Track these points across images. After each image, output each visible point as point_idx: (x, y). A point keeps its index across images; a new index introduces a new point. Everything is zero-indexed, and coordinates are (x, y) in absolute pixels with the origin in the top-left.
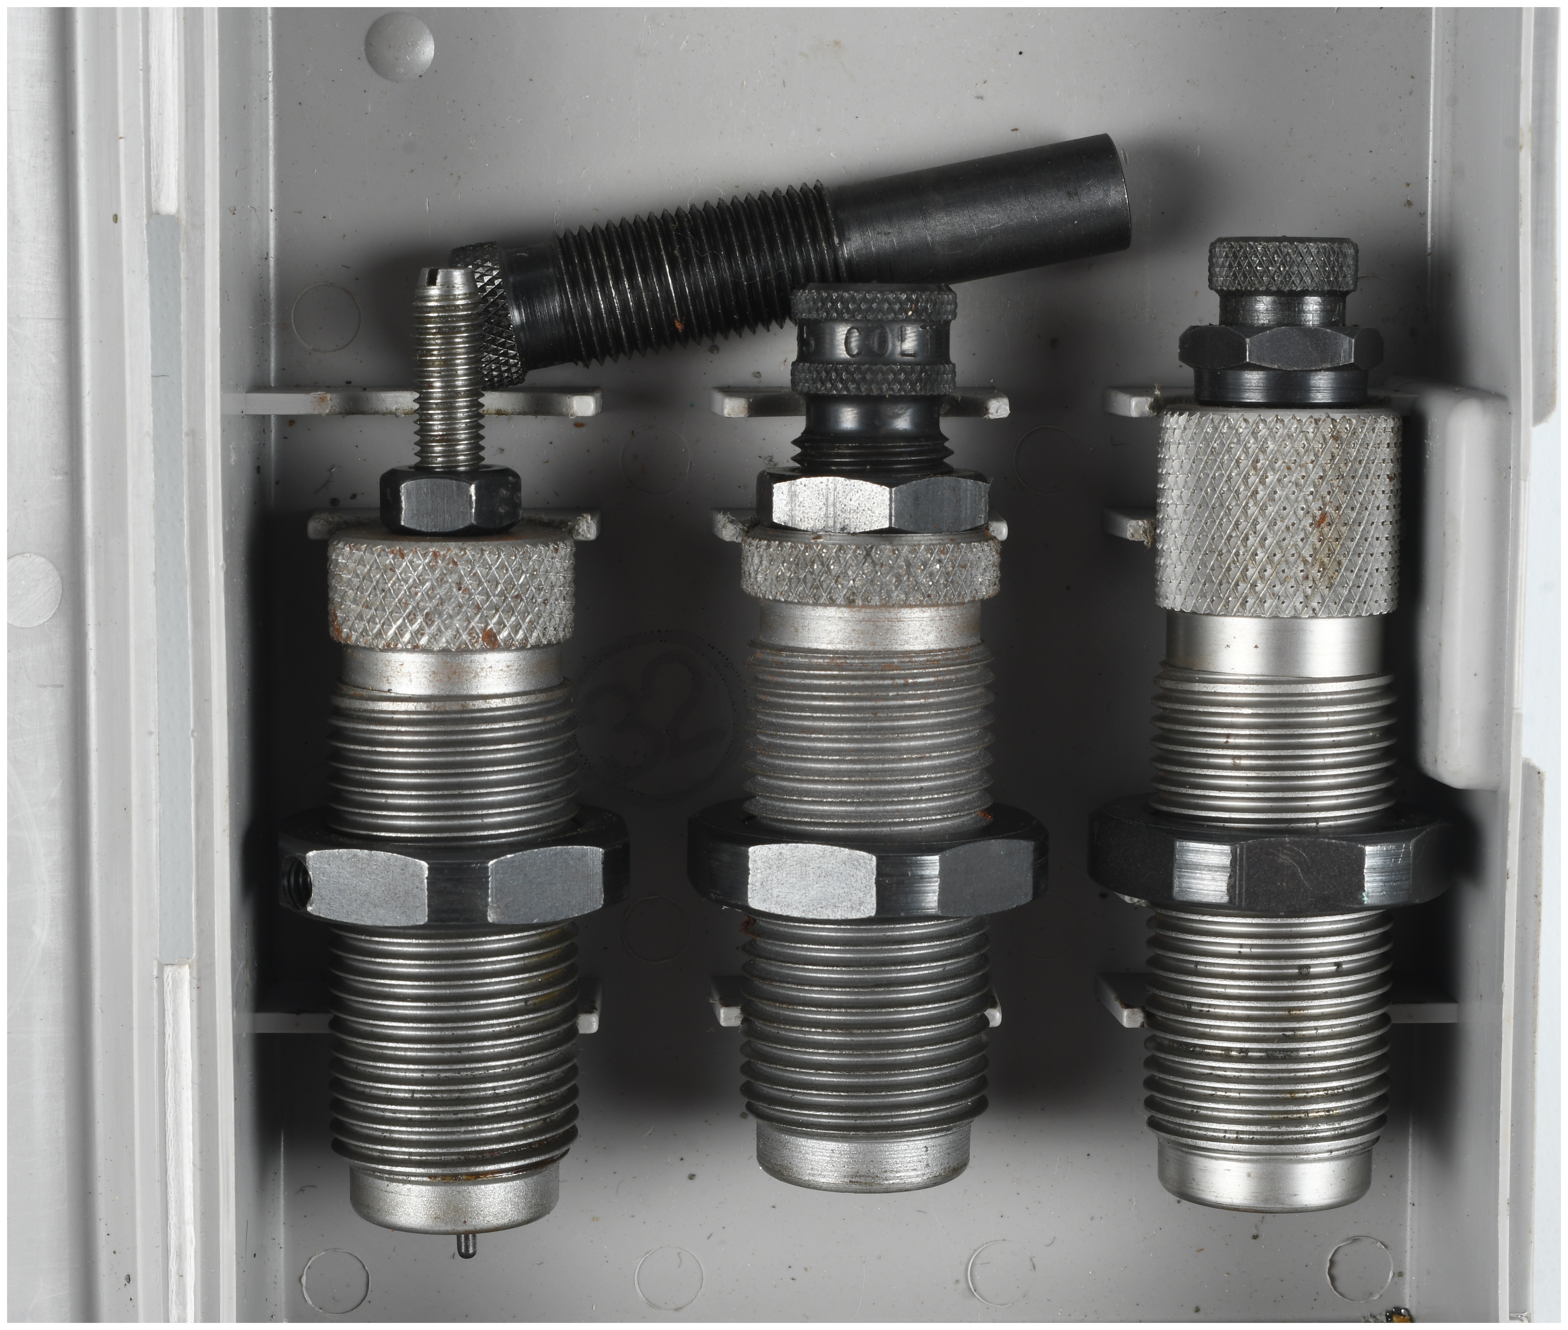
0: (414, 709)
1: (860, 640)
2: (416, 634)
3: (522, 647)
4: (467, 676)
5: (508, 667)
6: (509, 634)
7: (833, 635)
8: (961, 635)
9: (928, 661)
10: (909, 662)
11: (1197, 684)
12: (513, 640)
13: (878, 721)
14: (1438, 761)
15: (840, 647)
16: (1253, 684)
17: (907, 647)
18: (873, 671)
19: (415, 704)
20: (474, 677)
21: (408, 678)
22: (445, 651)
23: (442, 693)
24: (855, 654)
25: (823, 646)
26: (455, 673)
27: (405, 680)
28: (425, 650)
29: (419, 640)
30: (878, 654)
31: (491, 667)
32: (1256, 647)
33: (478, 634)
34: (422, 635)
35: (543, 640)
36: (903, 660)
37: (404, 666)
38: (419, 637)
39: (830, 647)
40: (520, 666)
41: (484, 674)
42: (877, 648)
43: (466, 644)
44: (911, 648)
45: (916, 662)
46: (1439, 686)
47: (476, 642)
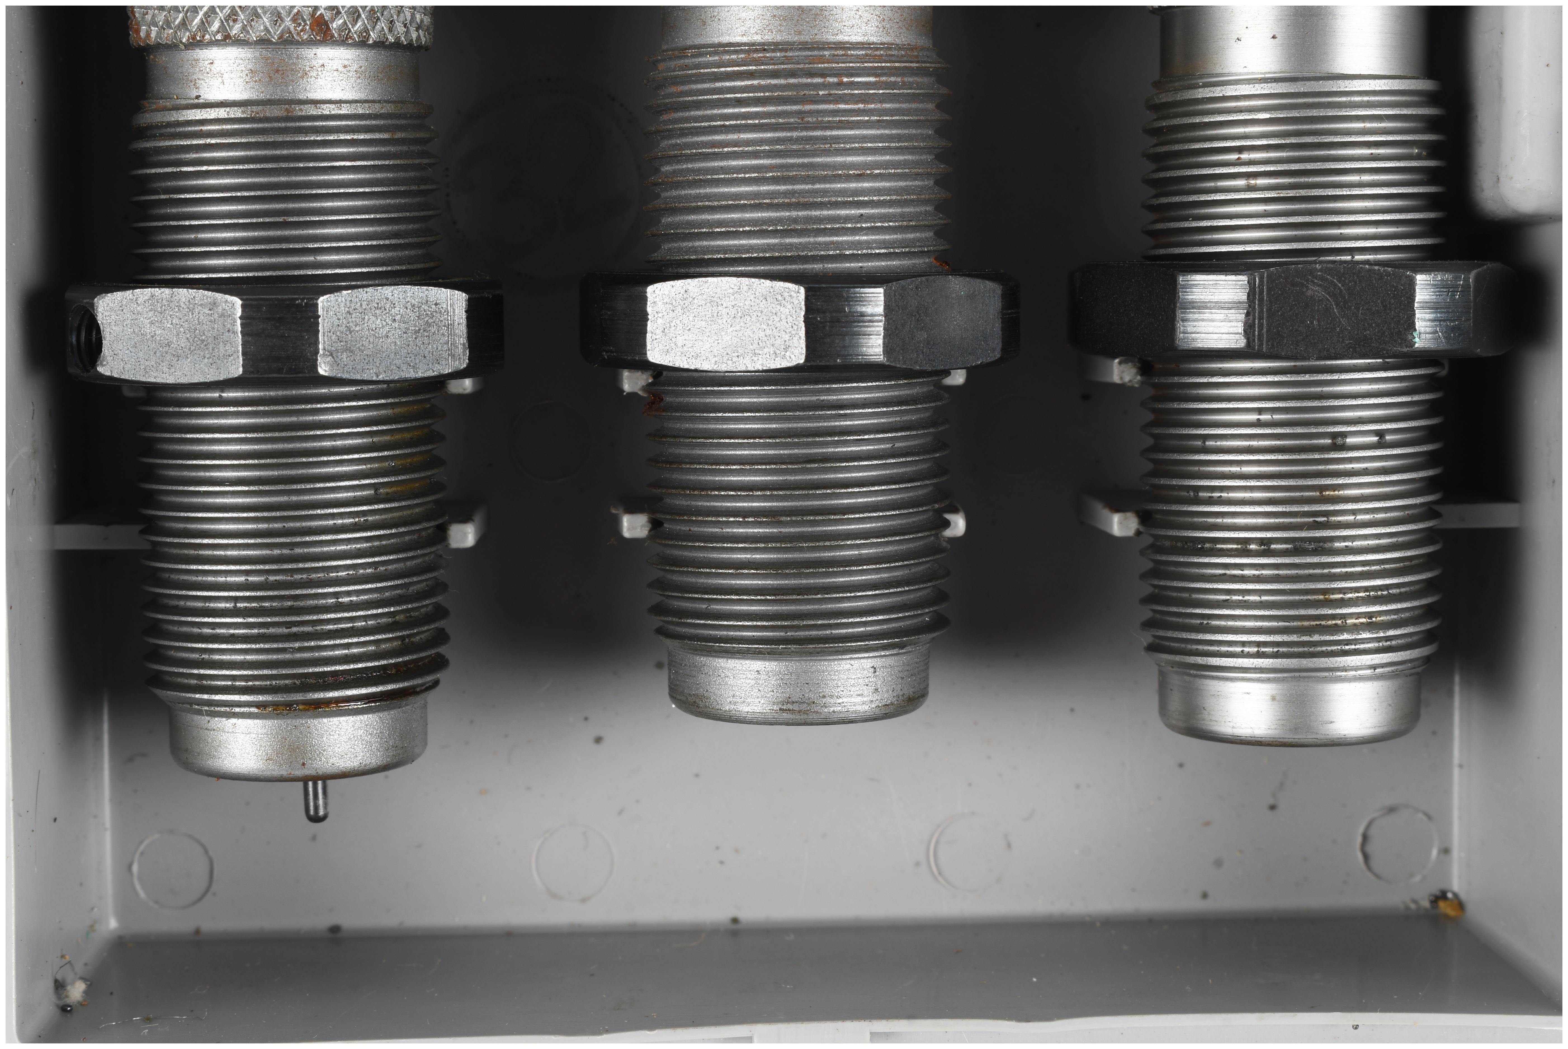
0: (226, 116)
1: (783, 28)
2: (227, 21)
3: (362, 43)
4: (293, 75)
5: (345, 67)
6: (345, 23)
7: (749, 23)
8: (907, 29)
9: (867, 55)
10: (843, 55)
11: (1200, 90)
12: (350, 31)
13: (806, 129)
14: (1501, 179)
15: (758, 38)
16: (1271, 82)
17: (841, 38)
18: (799, 64)
19: (228, 109)
20: (302, 77)
21: (220, 80)
22: (263, 42)
23: (262, 96)
24: (776, 46)
25: (738, 39)
26: (277, 71)
27: (216, 82)
28: (238, 42)
29: (231, 28)
30: (805, 46)
31: (323, 65)
32: (1274, 37)
33: (304, 21)
34: (235, 21)
35: (390, 37)
36: (836, 53)
37: (215, 65)
38: (231, 24)
39: (745, 39)
40: (361, 67)
41: (314, 74)
42: (803, 38)
43: (290, 32)
44: (846, 39)
45: (852, 55)
46: (1500, 86)
47: (302, 31)
